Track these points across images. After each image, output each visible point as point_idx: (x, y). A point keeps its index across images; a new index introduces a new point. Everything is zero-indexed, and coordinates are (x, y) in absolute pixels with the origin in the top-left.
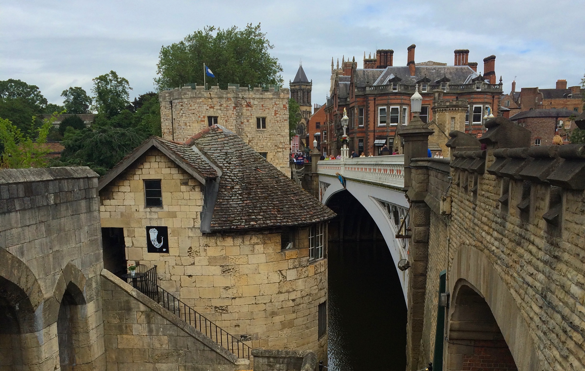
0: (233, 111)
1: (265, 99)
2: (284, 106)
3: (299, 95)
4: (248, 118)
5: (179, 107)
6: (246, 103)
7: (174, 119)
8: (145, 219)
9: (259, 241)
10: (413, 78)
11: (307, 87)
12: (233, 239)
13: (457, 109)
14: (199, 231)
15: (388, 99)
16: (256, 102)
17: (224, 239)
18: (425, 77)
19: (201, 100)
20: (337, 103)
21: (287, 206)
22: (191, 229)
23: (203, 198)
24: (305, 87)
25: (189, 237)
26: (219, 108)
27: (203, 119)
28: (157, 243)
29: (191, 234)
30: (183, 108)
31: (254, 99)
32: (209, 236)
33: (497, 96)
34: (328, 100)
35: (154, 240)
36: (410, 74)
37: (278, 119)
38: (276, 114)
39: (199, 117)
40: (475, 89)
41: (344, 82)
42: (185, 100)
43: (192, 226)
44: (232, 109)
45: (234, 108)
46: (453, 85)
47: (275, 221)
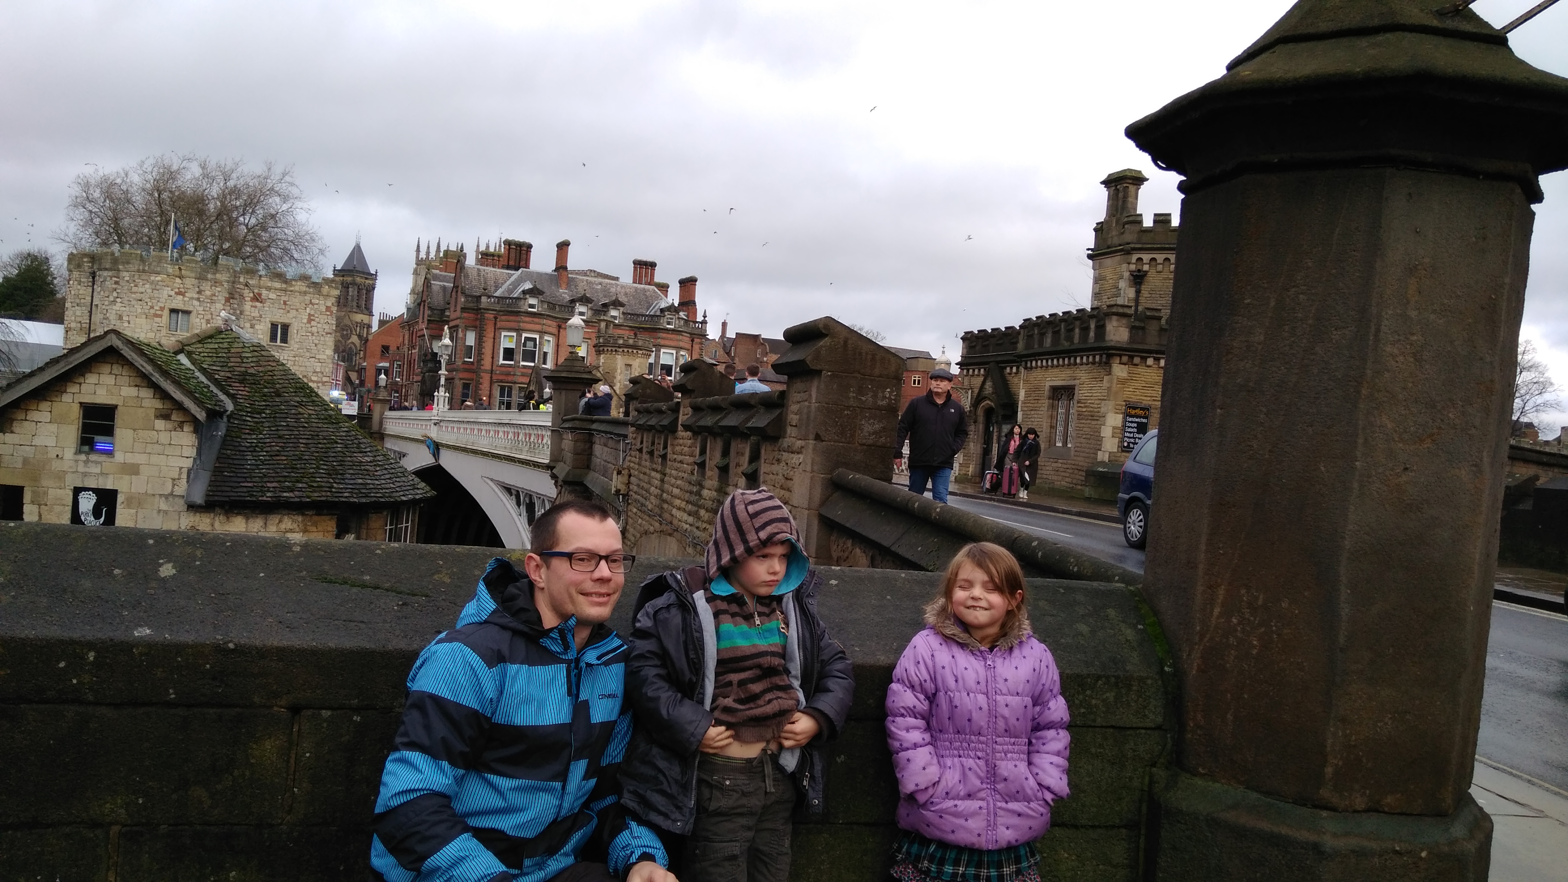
0: (224, 305)
1: (291, 291)
2: (328, 308)
3: (350, 294)
4: (254, 322)
5: (109, 284)
6: (251, 295)
7: (97, 306)
8: (73, 472)
9: (295, 526)
10: (564, 293)
11: (367, 281)
12: (247, 519)
13: (635, 351)
14: (182, 502)
15: (520, 322)
16: (272, 296)
17: (228, 518)
18: (585, 295)
19: (159, 278)
20: (426, 316)
21: (351, 472)
22: (167, 497)
23: (197, 444)
24: (363, 281)
25: (159, 511)
26: (196, 296)
27: (159, 313)
28: (92, 518)
29: (163, 506)
30: (119, 287)
31: (269, 289)
32: (201, 512)
33: (699, 340)
34: (408, 309)
35: (87, 513)
36: (559, 286)
37: (314, 330)
38: (310, 321)
39: (152, 307)
40: (665, 324)
41: (441, 283)
42: (125, 274)
43: (168, 491)
44: (223, 302)
45: (227, 300)
46: (629, 314)
47: (329, 494)
